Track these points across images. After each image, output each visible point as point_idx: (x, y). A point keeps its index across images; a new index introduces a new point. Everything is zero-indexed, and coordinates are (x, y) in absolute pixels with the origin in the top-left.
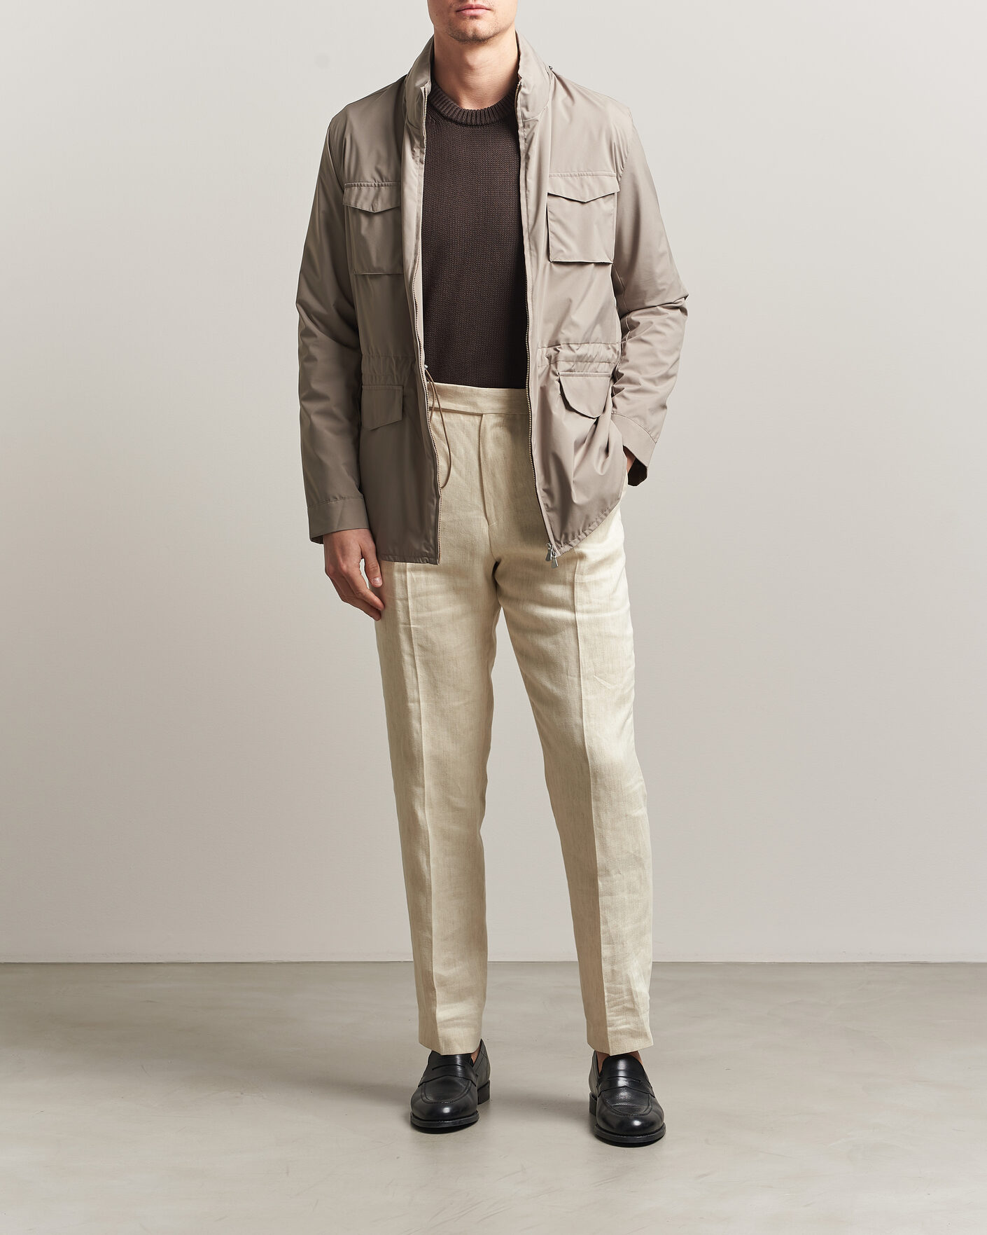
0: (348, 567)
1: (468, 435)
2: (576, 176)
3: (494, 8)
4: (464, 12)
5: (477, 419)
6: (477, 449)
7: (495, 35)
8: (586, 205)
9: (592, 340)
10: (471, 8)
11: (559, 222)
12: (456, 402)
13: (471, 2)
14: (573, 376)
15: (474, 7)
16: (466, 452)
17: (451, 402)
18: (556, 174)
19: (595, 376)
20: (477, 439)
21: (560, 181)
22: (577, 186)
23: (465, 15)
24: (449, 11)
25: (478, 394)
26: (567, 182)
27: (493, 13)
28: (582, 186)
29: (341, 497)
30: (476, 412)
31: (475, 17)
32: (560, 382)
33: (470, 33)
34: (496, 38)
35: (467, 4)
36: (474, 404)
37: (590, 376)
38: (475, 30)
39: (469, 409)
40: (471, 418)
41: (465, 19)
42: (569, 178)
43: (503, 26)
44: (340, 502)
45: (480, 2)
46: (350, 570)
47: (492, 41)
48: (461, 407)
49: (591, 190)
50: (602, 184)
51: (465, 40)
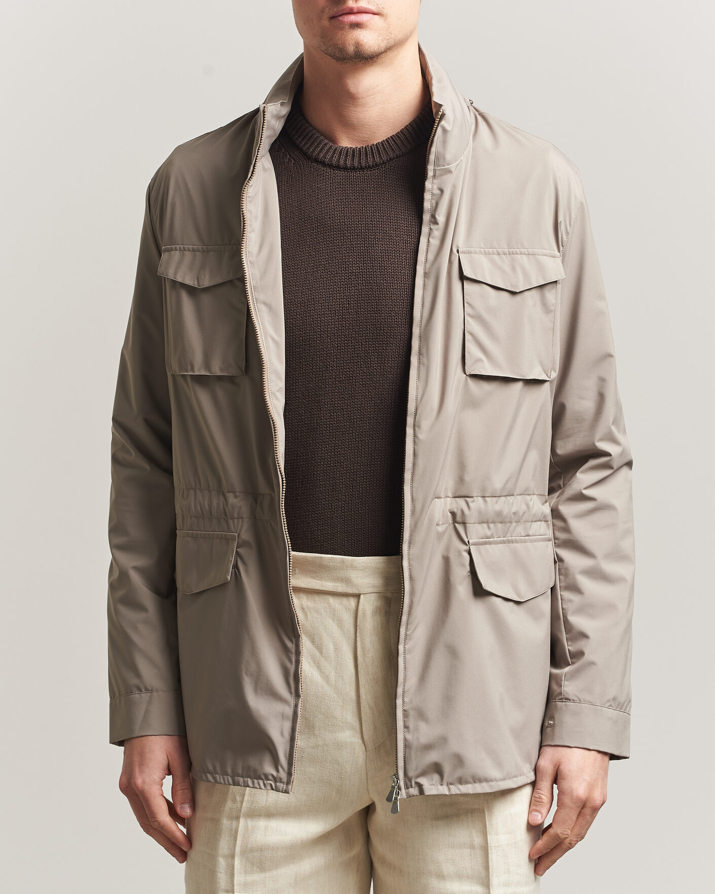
0: (144, 782)
1: (340, 624)
2: (505, 254)
3: (385, 11)
4: (341, 18)
5: (352, 602)
6: (352, 644)
7: (388, 49)
8: (519, 297)
9: (518, 491)
10: (351, 12)
11: (478, 318)
12: (321, 579)
13: (351, 4)
14: (490, 543)
15: (355, 11)
16: (337, 649)
17: (313, 578)
18: (477, 250)
19: (525, 542)
20: (352, 630)
21: (484, 261)
22: (507, 269)
23: (342, 23)
24: (320, 19)
25: (353, 567)
26: (493, 262)
27: (384, 18)
28: (513, 268)
29: (147, 689)
30: (350, 591)
31: (357, 25)
32: (470, 554)
33: (351, 49)
34: (390, 54)
35: (345, 7)
36: (347, 581)
37: (517, 542)
38: (358, 45)
39: (340, 588)
40: (345, 601)
41: (342, 29)
42: (496, 257)
43: (400, 36)
44: (145, 696)
45: (363, 4)
46: (146, 787)
47: (385, 58)
48: (329, 585)
49: (526, 275)
50: (541, 268)
51: (344, 59)
